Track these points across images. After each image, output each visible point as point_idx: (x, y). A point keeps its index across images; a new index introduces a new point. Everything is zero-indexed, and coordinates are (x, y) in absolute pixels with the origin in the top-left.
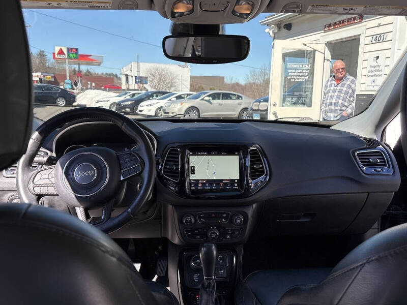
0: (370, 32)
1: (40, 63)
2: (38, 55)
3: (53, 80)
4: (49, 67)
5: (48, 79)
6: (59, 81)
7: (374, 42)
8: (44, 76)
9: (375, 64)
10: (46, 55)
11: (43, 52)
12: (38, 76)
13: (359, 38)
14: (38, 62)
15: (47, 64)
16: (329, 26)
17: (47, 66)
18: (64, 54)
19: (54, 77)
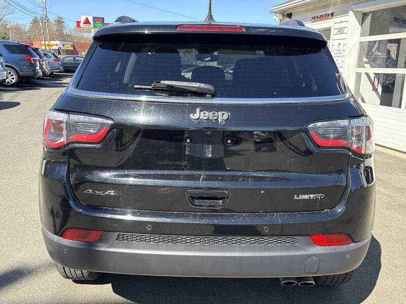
0: (337, 26)
1: (58, 30)
2: (55, 22)
3: (72, 49)
4: (66, 35)
5: (68, 49)
6: (78, 49)
7: (338, 33)
8: (63, 45)
9: (338, 48)
10: (63, 22)
11: (61, 18)
12: (56, 45)
13: (330, 29)
14: (55, 29)
15: (65, 32)
16: (314, 19)
17: (65, 34)
18: (90, 24)
19: (73, 46)
